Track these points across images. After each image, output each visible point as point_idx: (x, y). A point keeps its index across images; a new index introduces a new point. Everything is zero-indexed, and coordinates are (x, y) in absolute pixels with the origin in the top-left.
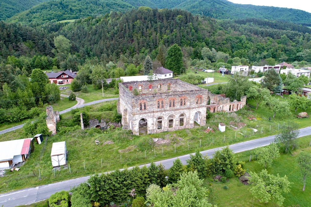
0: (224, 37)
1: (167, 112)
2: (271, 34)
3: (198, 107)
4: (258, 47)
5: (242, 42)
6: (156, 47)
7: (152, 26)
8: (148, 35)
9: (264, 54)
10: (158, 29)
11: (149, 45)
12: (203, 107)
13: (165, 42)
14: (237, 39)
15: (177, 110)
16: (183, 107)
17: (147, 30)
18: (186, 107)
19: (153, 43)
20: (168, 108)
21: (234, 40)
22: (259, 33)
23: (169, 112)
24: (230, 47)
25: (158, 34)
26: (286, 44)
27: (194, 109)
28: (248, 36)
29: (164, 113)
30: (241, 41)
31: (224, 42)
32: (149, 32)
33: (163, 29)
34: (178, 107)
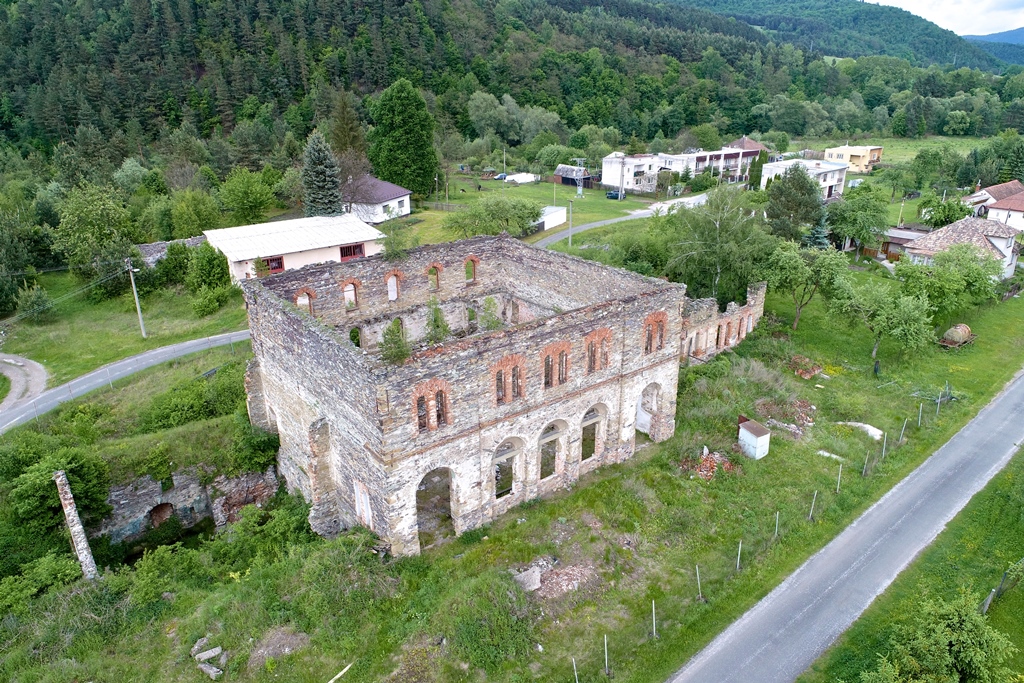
0: (534, 56)
1: (534, 415)
2: (670, 44)
3: (651, 367)
4: (643, 88)
5: (593, 73)
6: (300, 92)
7: (273, 11)
8: (260, 44)
9: (664, 112)
10: (300, 23)
11: (273, 86)
12: (669, 360)
13: (333, 74)
14: (576, 63)
15: (575, 394)
16: (596, 379)
17: (254, 27)
18: (607, 373)
19: (288, 77)
20: (541, 395)
21: (567, 66)
22: (635, 42)
23: (543, 413)
24: (559, 91)
25: (302, 44)
26: (719, 78)
27: (635, 379)
28: (608, 50)
29: (523, 420)
30: (588, 69)
31: (539, 72)
32: (262, 32)
33: (320, 24)
34: (579, 381)
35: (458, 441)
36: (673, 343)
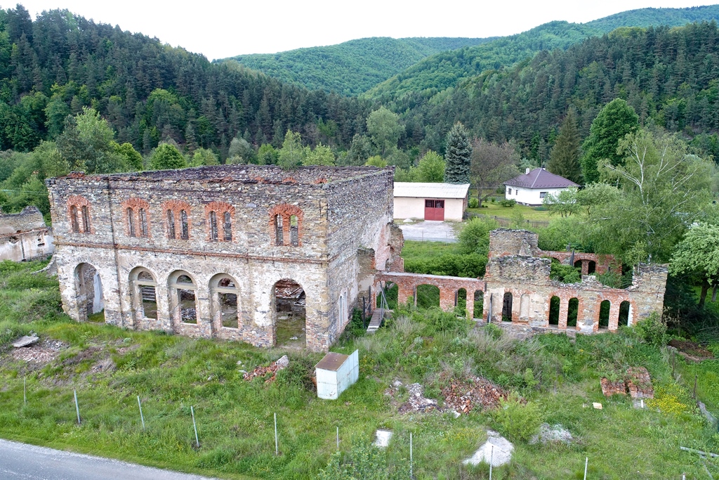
1: (162, 257)
3: (282, 260)
10: (654, 82)
12: (308, 262)
13: (670, 118)
15: (198, 255)
16: (219, 247)
17: (614, 88)
18: (232, 248)
20: (164, 242)
23: (168, 259)
25: (650, 96)
27: (266, 266)
29: (151, 256)
33: (672, 82)
34: (202, 244)
35: (99, 250)
36: (315, 246)
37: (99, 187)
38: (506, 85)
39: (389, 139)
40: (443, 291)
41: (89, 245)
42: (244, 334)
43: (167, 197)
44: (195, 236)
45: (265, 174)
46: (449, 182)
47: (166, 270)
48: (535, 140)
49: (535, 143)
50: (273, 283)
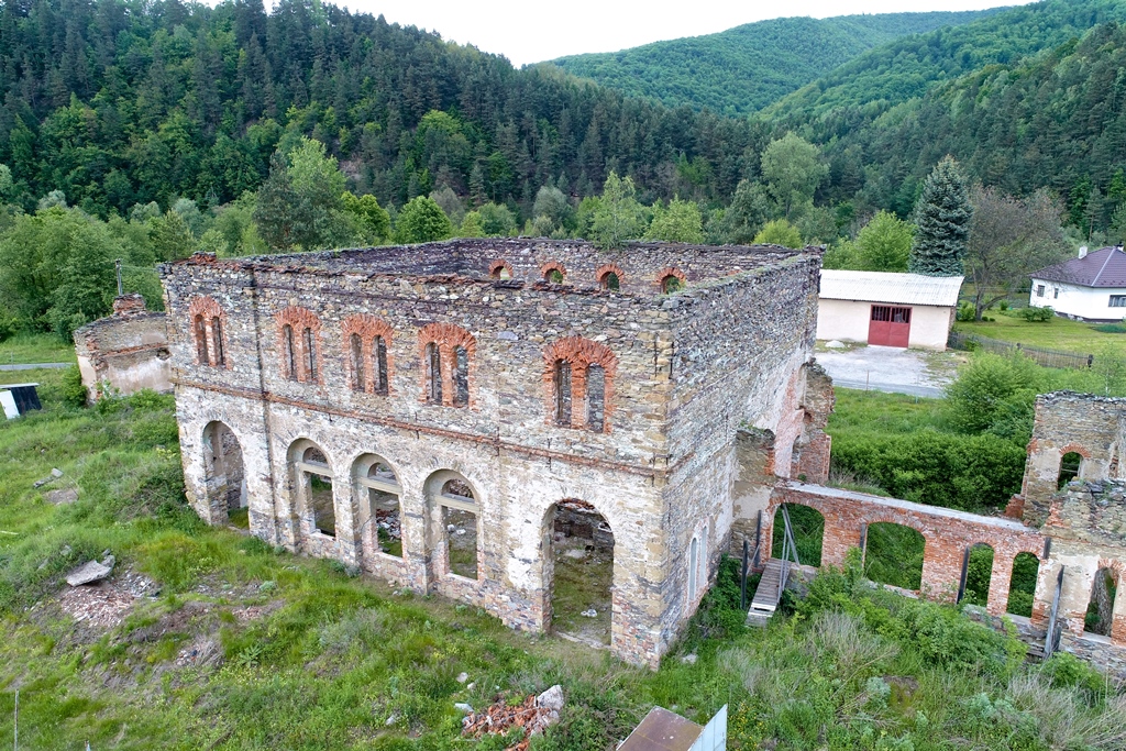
1: (342, 425)
3: (568, 459)
15: (405, 427)
16: (444, 417)
18: (467, 423)
20: (345, 397)
23: (353, 430)
27: (533, 466)
29: (323, 421)
34: (413, 407)
35: (240, 400)
36: (640, 435)
37: (237, 283)
38: (1027, 89)
39: (799, 187)
40: (932, 543)
41: (224, 389)
42: (488, 595)
43: (352, 308)
44: (400, 389)
45: (565, 256)
46: (921, 272)
47: (348, 452)
48: (1079, 190)
49: (1079, 196)
50: (547, 505)
